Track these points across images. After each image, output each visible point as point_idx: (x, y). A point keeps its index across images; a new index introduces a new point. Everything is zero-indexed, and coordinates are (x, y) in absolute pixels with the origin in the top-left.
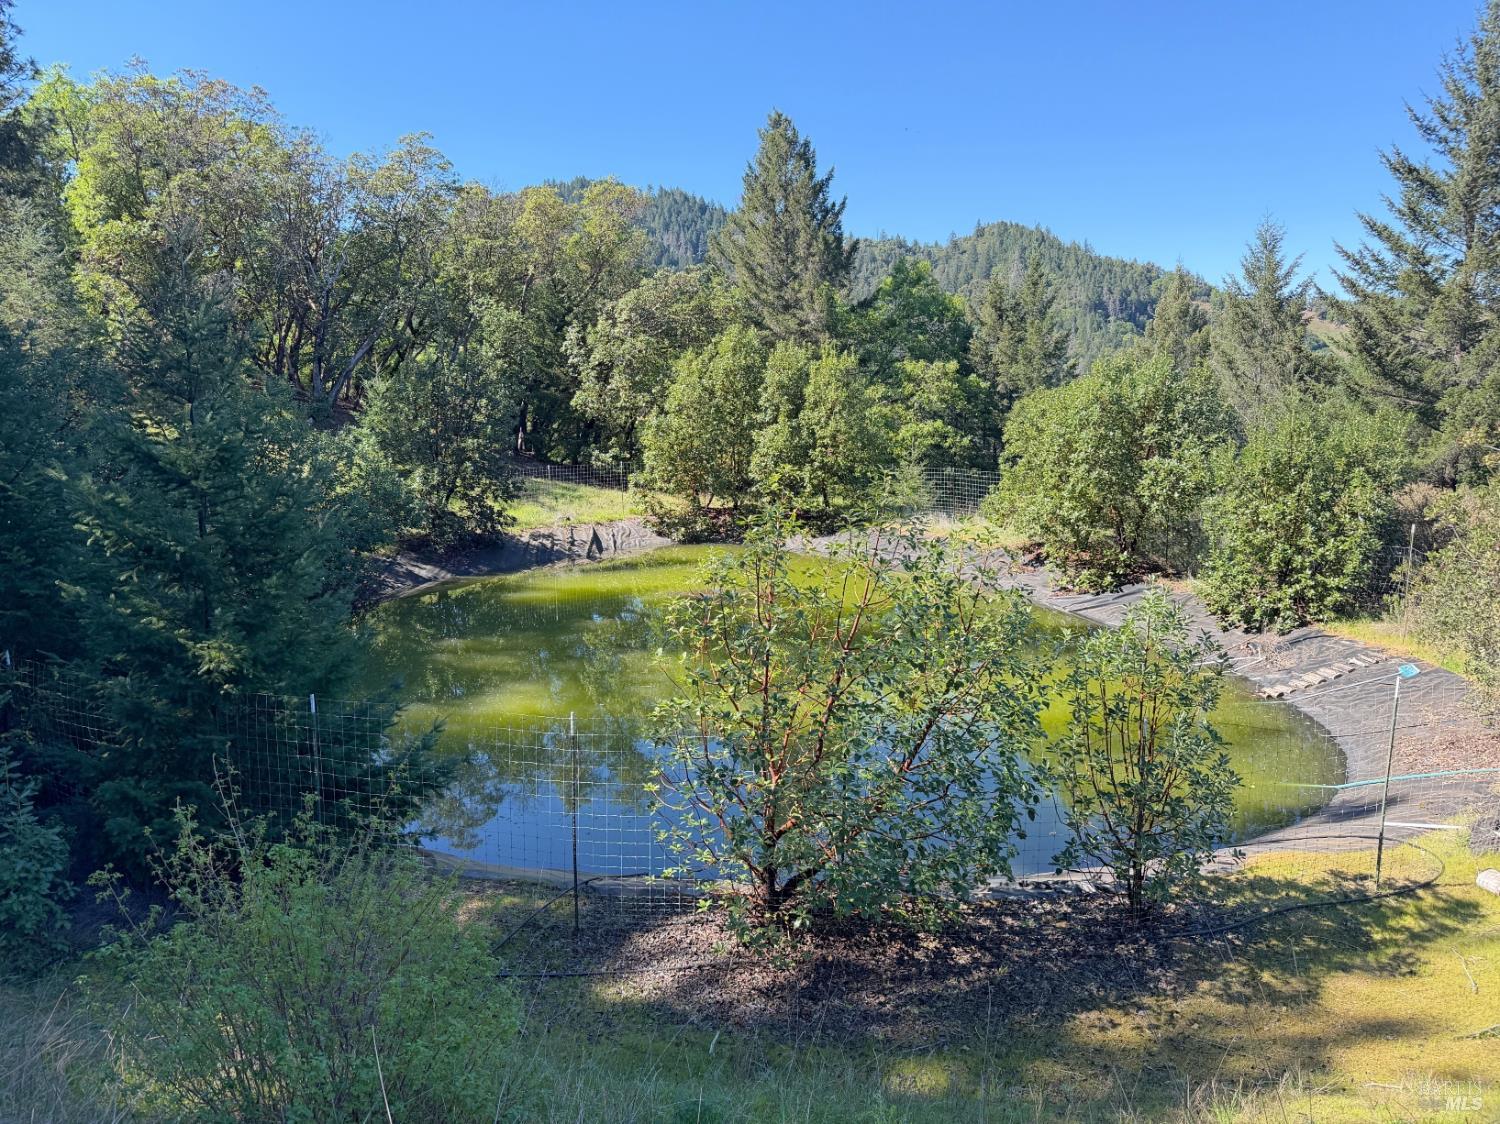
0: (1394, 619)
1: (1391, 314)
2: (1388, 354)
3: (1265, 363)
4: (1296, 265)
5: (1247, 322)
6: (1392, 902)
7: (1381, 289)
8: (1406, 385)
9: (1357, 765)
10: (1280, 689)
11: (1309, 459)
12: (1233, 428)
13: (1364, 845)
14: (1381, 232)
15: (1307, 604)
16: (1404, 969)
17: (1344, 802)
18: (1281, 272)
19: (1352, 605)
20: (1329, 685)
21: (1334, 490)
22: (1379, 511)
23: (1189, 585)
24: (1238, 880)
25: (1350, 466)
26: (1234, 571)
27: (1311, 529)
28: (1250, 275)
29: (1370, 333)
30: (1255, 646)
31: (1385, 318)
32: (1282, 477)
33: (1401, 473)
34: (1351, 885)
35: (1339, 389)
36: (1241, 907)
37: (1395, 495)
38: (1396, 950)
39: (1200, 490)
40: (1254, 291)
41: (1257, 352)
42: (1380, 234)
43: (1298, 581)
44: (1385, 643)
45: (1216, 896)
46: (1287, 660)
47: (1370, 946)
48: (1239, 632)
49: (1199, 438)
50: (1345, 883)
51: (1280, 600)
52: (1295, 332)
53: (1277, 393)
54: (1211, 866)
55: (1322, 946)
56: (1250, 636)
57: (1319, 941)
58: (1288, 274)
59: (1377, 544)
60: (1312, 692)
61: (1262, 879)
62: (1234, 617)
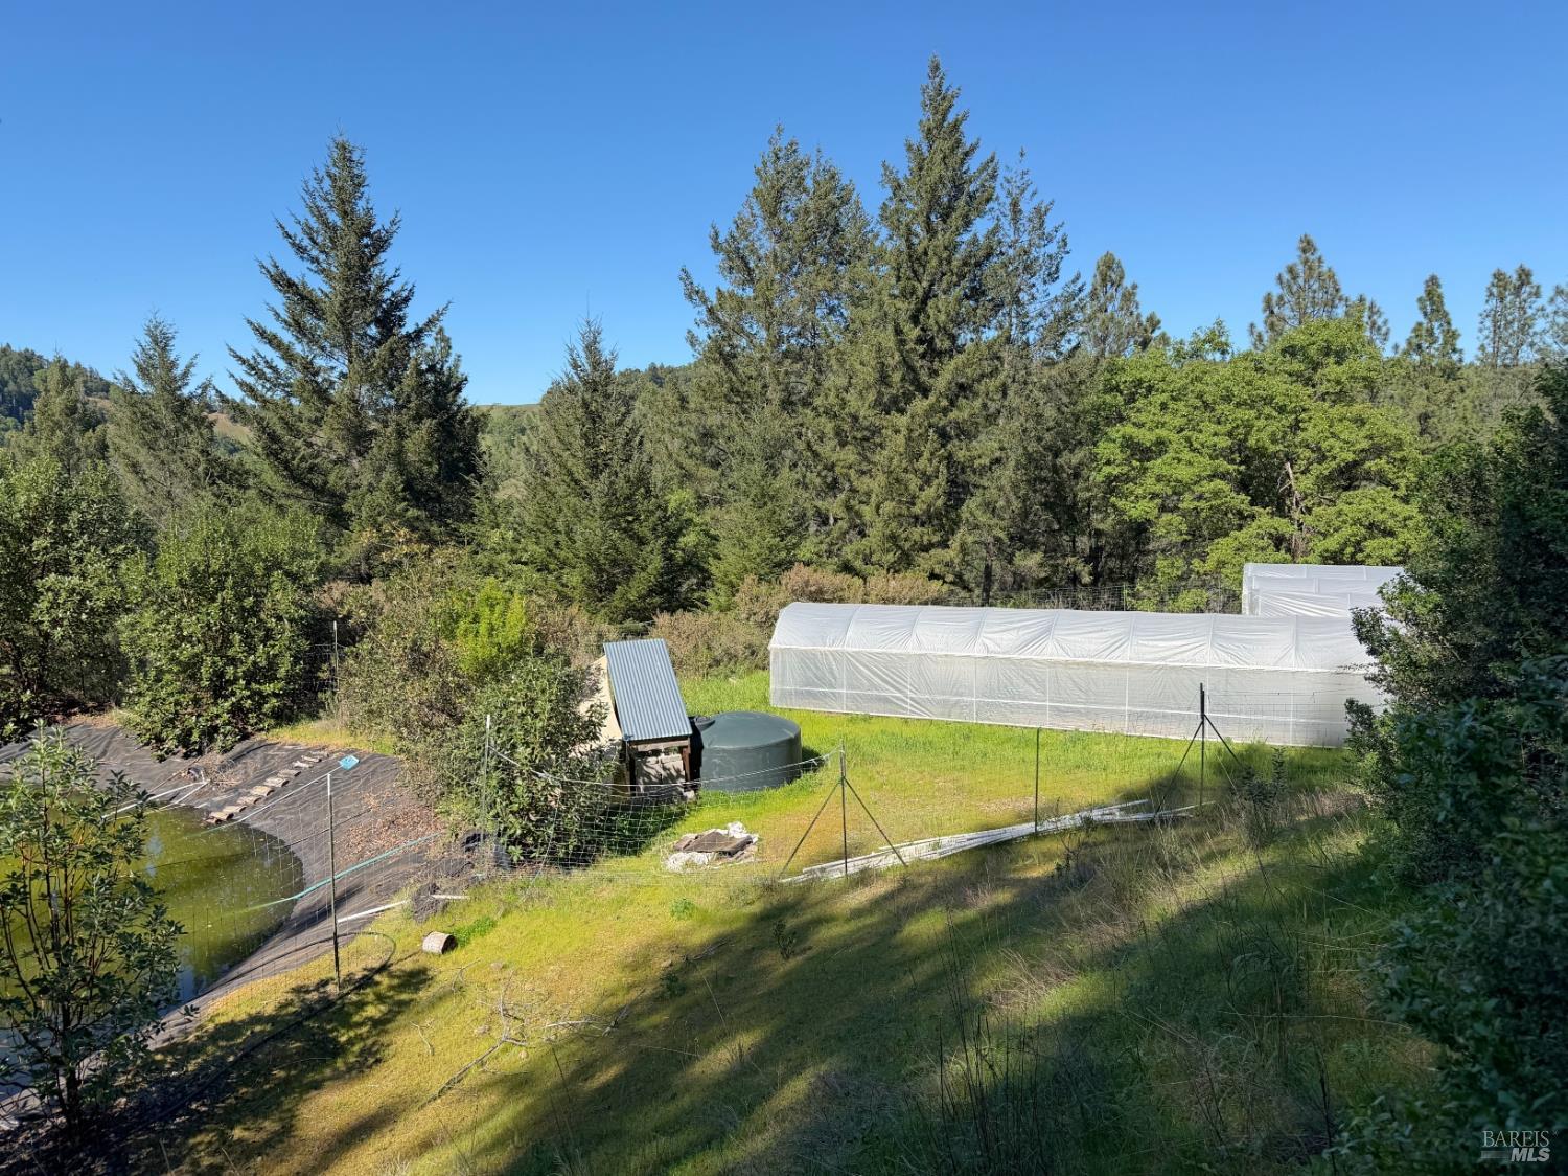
0: (330, 715)
1: (291, 420)
2: (293, 459)
3: (173, 467)
4: (191, 365)
5: (146, 423)
6: (354, 997)
7: (279, 395)
8: (314, 488)
9: (312, 869)
10: (229, 809)
11: (227, 565)
12: (144, 538)
13: (322, 950)
14: (272, 340)
15: (246, 715)
16: (371, 1060)
17: (303, 910)
18: (178, 372)
19: (291, 709)
20: (278, 794)
21: (256, 595)
22: (302, 613)
23: (114, 717)
24: (198, 1037)
25: (268, 570)
26: (163, 694)
27: (238, 637)
28: (143, 371)
29: (274, 437)
30: (197, 771)
31: (287, 423)
32: (201, 585)
33: (319, 571)
34: (314, 996)
35: (252, 492)
36: (201, 1068)
37: (315, 594)
38: (361, 1045)
39: (113, 608)
40: (150, 389)
41: (163, 454)
42: (270, 343)
43: (233, 694)
44: (324, 740)
45: (175, 1066)
46: (232, 779)
47: (339, 1050)
48: (177, 759)
49: (104, 550)
50: (308, 996)
51: (218, 716)
52: (201, 435)
53: (190, 497)
54: (163, 1035)
55: (293, 1073)
56: (190, 761)
57: (288, 1069)
58: (186, 374)
59: (305, 645)
60: (262, 807)
61: (224, 1025)
62: (170, 744)
